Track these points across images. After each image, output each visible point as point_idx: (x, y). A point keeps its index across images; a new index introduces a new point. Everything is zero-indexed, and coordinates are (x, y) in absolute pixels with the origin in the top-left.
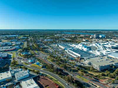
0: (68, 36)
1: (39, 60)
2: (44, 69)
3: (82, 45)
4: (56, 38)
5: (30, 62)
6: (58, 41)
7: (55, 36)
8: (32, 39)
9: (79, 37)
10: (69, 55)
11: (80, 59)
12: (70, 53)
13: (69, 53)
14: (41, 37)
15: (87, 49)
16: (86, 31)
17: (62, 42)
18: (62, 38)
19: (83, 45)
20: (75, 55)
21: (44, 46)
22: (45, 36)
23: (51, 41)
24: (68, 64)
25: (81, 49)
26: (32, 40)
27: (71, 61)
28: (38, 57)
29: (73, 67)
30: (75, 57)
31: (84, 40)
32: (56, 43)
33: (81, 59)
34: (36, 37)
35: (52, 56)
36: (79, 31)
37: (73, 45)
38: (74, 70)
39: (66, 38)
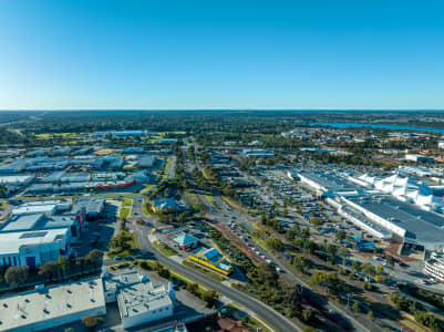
0: (335, 136)
1: (217, 237)
2: (237, 282)
3: (409, 182)
4: (285, 146)
5: (181, 245)
6: (294, 157)
7: (283, 134)
8: (197, 146)
9: (386, 141)
10: (350, 223)
11: (401, 246)
12: (353, 215)
13: (345, 215)
14: (229, 138)
15: (433, 200)
16: (413, 119)
17: (312, 163)
18: (312, 147)
19: (413, 178)
20: (375, 226)
21: (237, 175)
22: (243, 136)
23: (266, 157)
24: (345, 268)
25: (403, 200)
26: (196, 151)
28: (215, 222)
29: (374, 289)
30: (380, 235)
31: (413, 158)
32: (287, 165)
33: (408, 249)
34: (209, 139)
35: (271, 224)
36: (383, 118)
37: (364, 179)
38: (379, 304)
39: (329, 144)
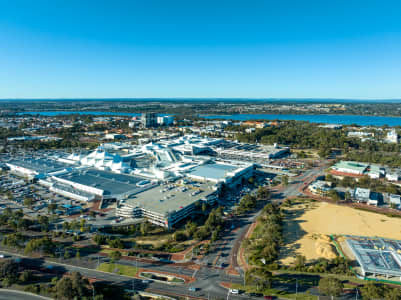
0: (45, 124)
3: (106, 155)
9: (92, 125)
10: (60, 196)
11: (101, 203)
12: (63, 189)
13: (57, 190)
15: (123, 165)
17: (23, 152)
18: (21, 136)
19: (109, 152)
20: (81, 193)
24: (57, 231)
25: (103, 169)
27: (70, 220)
29: (82, 238)
30: (84, 199)
31: (111, 136)
33: (106, 202)
36: (90, 105)
37: (72, 159)
38: (86, 247)
39: (39, 131)
